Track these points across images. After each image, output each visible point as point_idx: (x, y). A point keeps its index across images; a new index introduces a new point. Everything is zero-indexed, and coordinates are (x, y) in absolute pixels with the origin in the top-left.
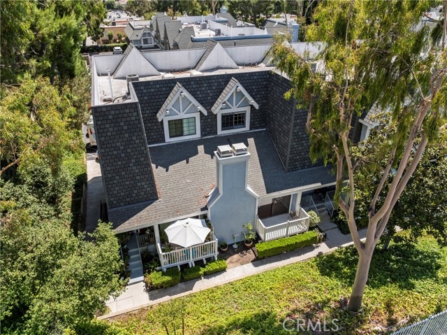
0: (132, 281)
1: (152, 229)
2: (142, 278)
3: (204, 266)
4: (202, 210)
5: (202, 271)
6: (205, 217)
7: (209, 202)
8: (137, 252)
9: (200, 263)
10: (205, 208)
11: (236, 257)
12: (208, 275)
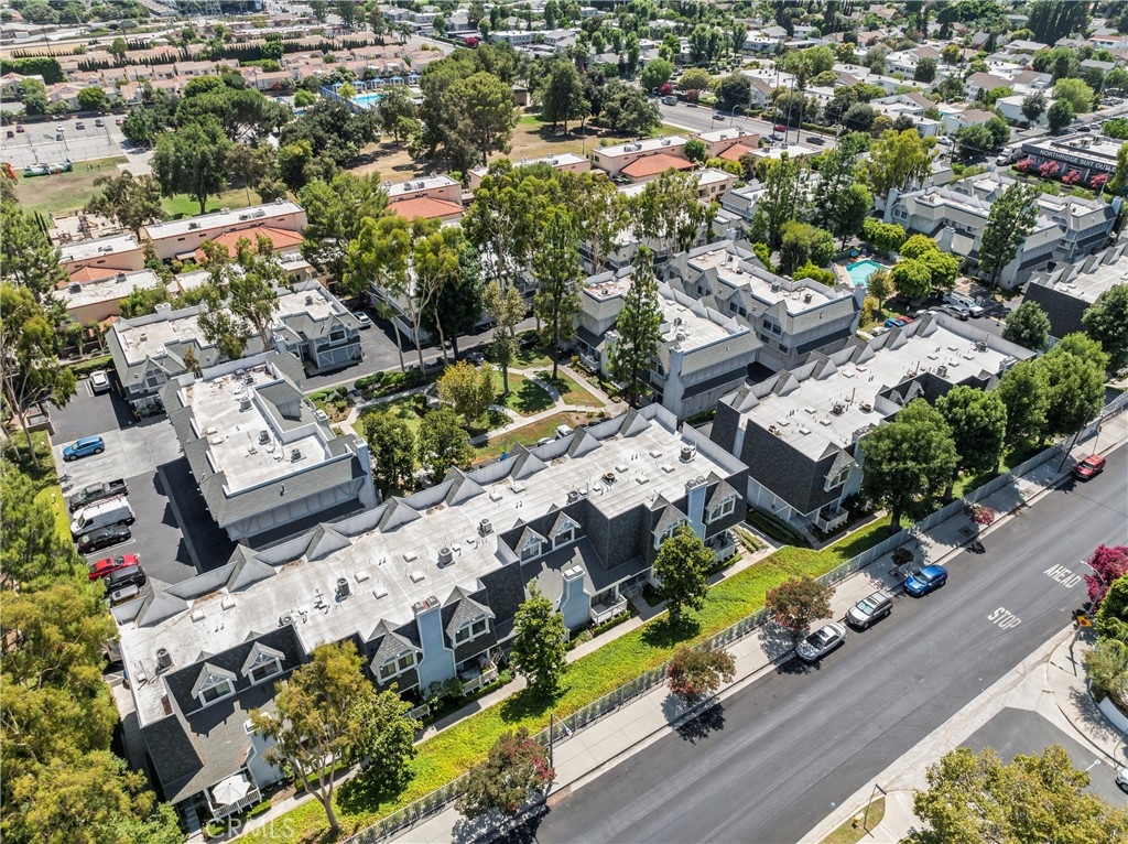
0: (191, 835)
1: (202, 793)
2: (200, 831)
3: (251, 810)
4: (242, 767)
5: (249, 814)
6: (247, 771)
7: (248, 759)
8: (192, 810)
9: (247, 809)
10: (245, 765)
11: (280, 793)
12: (255, 816)
